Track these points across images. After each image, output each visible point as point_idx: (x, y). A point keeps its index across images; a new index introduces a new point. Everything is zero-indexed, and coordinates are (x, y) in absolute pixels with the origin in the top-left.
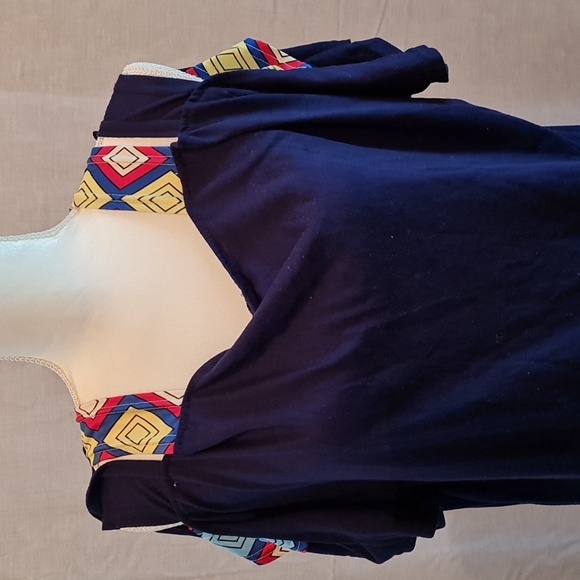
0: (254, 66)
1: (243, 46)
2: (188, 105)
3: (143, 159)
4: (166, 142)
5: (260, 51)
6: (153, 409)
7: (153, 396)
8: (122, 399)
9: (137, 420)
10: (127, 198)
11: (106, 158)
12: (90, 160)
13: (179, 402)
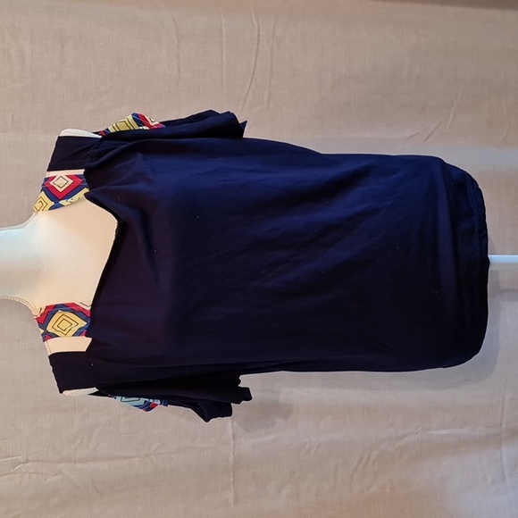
0: (137, 128)
1: (130, 117)
2: (92, 150)
3: (71, 181)
4: (81, 172)
5: (139, 119)
6: (73, 311)
7: (74, 304)
8: (56, 306)
9: (64, 317)
10: (62, 202)
11: (51, 183)
12: (43, 185)
13: (89, 308)
